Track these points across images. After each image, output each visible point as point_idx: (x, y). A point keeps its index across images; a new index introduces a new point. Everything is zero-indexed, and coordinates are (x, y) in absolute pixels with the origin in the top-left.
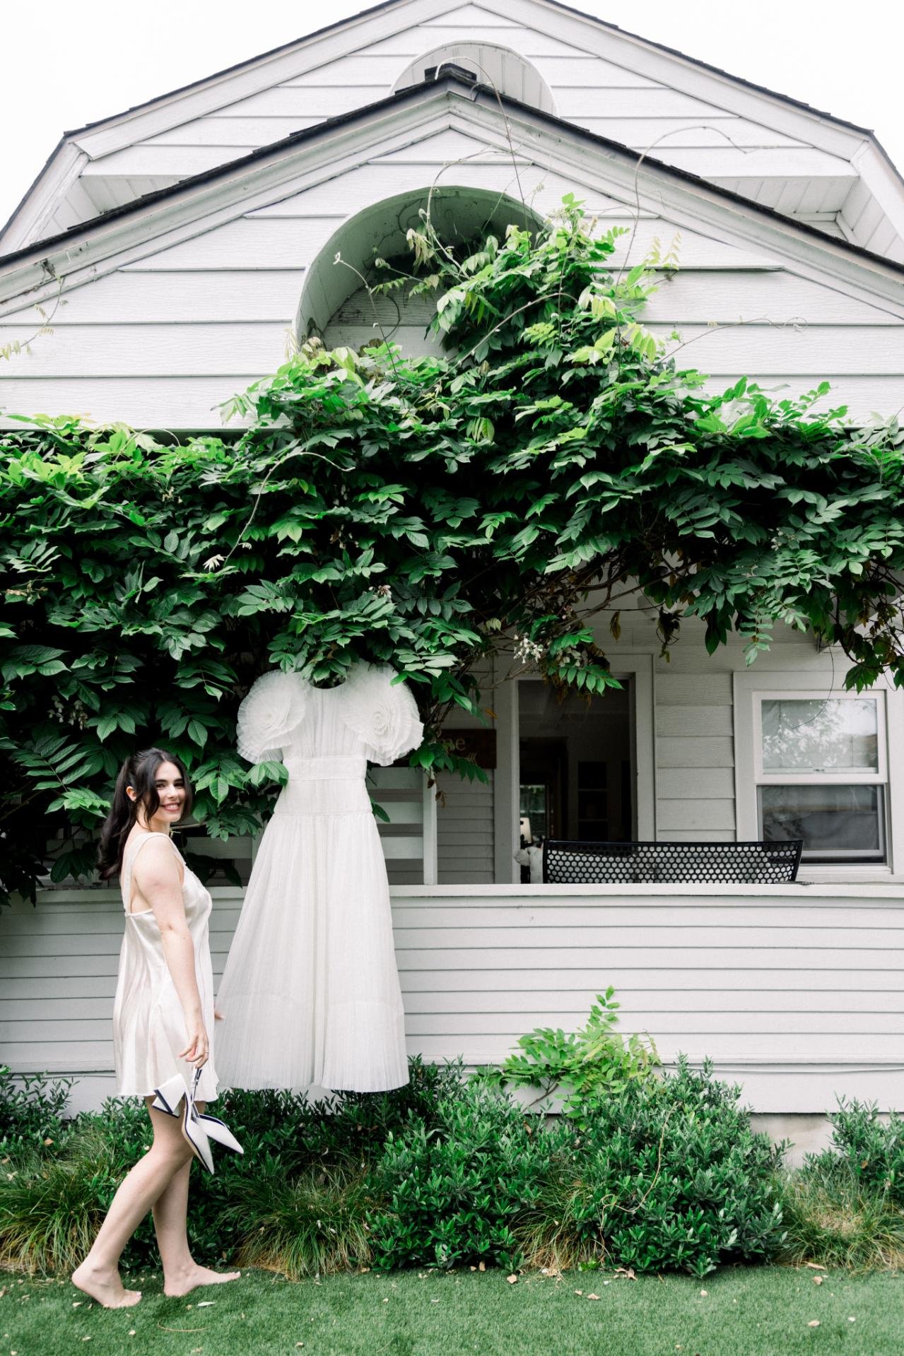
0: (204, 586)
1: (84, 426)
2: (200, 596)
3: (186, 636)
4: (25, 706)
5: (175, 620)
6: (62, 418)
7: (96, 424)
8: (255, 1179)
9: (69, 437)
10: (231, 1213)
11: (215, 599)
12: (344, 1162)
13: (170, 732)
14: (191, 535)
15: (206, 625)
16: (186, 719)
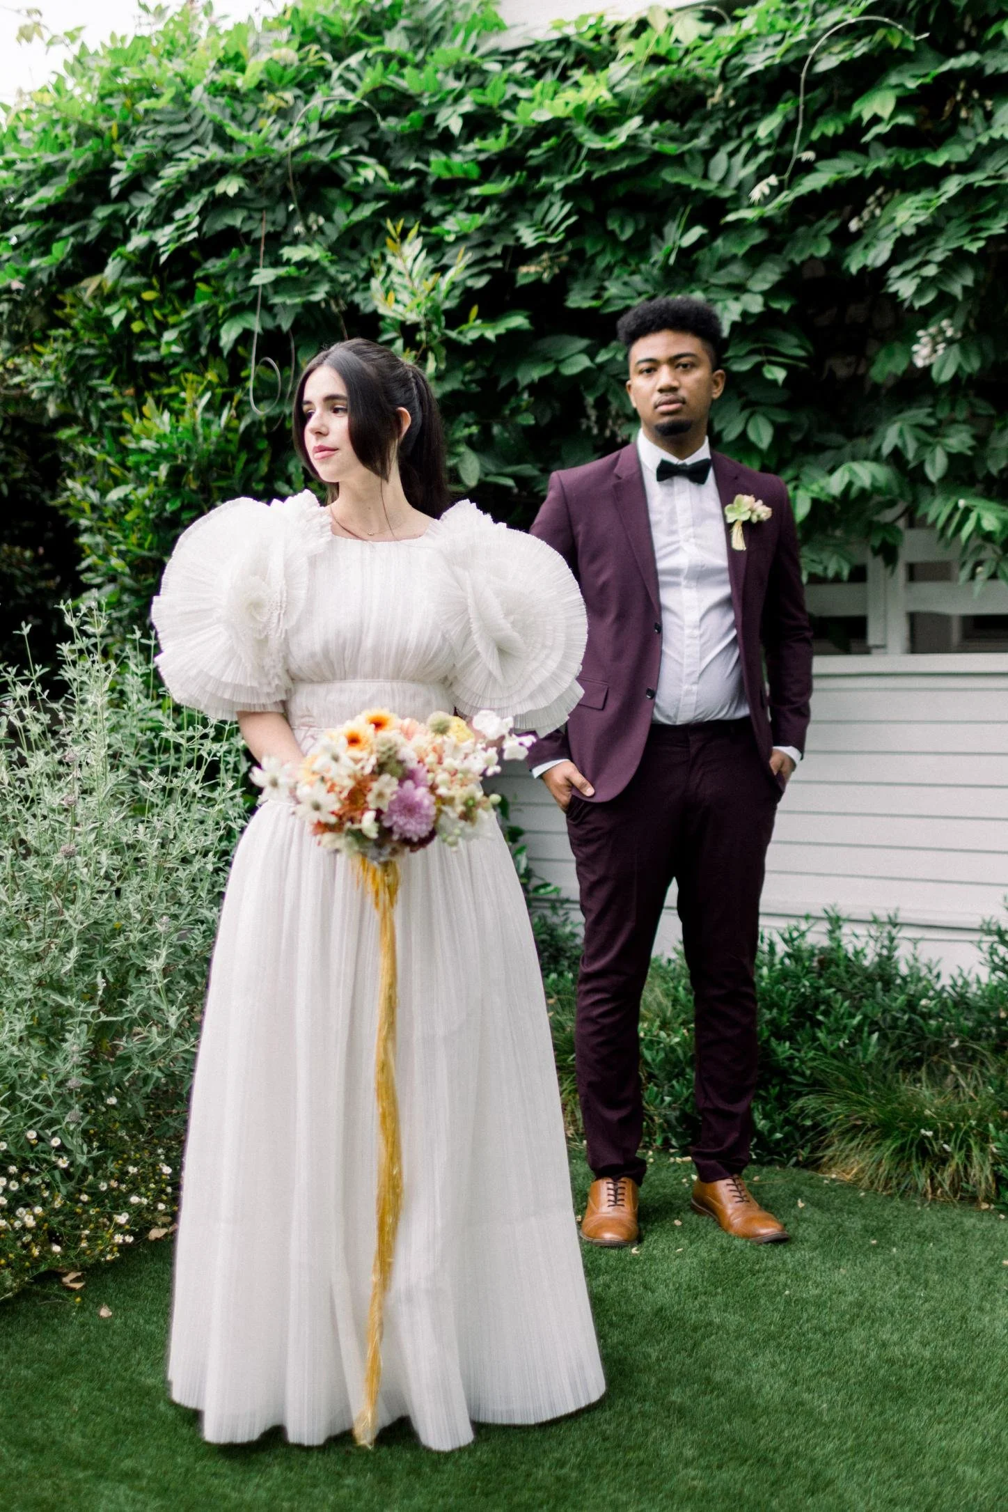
0: (763, 222)
1: (611, 20)
2: (758, 237)
3: (737, 299)
4: (546, 419)
5: (722, 278)
6: (583, 18)
7: (628, 15)
8: (846, 1062)
9: (597, 38)
10: (809, 1102)
11: (779, 238)
12: (982, 1063)
13: (725, 433)
14: (745, 149)
15: (764, 280)
16: (746, 413)
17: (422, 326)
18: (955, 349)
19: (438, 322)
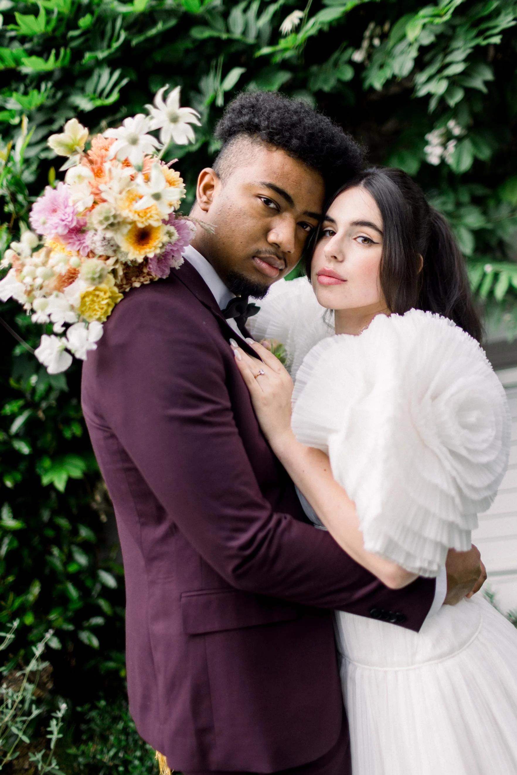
17: (8, 199)
18: (467, 144)
19: (22, 192)
